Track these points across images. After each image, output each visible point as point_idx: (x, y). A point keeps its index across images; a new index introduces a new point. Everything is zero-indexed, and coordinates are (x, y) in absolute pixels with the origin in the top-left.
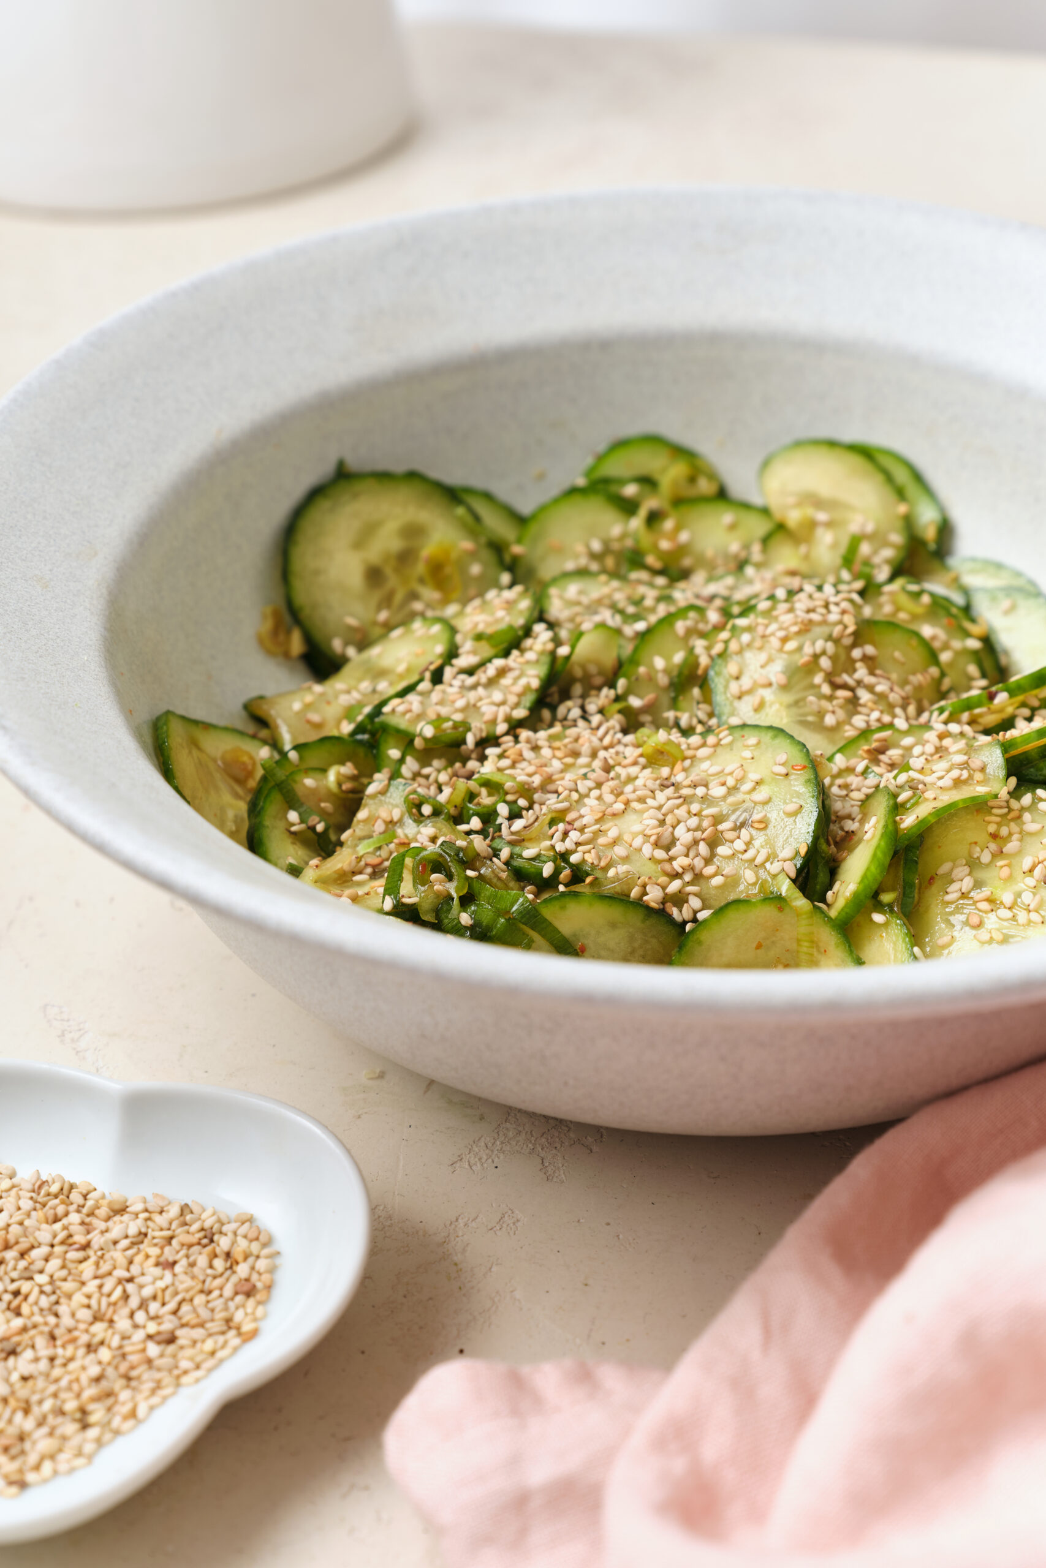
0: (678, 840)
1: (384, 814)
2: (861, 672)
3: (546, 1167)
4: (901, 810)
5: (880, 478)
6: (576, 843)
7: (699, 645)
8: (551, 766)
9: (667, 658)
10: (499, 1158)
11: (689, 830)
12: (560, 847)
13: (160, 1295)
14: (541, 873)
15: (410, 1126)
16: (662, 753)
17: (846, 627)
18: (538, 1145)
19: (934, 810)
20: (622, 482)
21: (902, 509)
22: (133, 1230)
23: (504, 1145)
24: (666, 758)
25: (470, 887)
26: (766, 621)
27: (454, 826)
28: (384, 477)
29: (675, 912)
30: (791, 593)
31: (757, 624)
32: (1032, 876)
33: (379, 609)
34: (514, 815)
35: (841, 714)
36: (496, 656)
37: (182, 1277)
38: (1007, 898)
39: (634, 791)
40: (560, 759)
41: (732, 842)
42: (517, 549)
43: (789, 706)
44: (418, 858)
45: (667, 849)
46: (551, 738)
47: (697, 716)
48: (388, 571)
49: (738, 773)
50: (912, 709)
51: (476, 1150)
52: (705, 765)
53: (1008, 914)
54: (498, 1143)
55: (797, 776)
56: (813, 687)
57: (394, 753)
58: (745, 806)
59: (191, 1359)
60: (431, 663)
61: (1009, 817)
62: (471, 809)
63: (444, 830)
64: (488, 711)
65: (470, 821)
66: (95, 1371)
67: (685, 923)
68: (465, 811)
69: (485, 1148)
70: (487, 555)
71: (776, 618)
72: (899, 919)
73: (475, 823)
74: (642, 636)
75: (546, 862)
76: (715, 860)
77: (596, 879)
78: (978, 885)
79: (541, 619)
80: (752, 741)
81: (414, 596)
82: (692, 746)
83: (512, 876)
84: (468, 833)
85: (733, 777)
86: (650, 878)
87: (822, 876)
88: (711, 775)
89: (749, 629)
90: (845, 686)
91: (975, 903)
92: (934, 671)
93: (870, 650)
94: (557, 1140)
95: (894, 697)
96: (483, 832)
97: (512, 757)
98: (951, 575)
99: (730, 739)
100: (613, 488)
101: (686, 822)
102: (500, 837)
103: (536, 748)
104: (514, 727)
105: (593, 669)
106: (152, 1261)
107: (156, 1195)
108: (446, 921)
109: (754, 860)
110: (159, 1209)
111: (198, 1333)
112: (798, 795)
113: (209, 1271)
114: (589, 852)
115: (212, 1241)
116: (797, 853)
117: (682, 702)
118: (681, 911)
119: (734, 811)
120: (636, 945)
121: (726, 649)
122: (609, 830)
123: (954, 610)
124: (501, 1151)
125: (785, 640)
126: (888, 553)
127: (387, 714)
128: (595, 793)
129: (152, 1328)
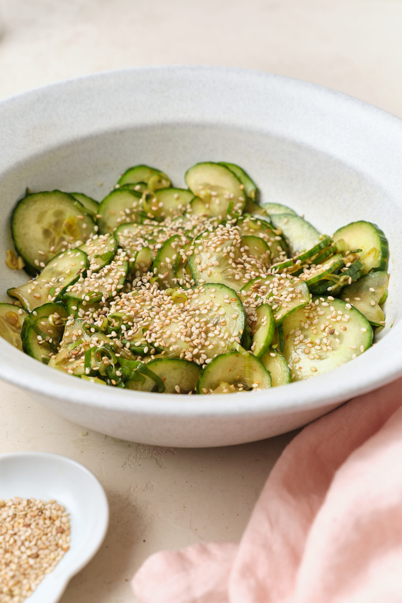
0: (193, 332)
1: (75, 332)
2: (245, 257)
3: (158, 462)
4: (274, 312)
5: (232, 175)
6: (155, 338)
7: (182, 251)
8: (136, 307)
9: (170, 258)
10: (140, 461)
11: (197, 328)
12: (149, 341)
13: (28, 539)
14: (143, 351)
15: (103, 453)
16: (178, 297)
17: (237, 240)
18: (153, 454)
19: (288, 312)
20: (134, 185)
21: (242, 187)
22: (11, 513)
23: (140, 456)
24: (180, 299)
25: (118, 360)
26: (207, 241)
27: (105, 335)
28: (45, 193)
29: (197, 361)
30: (214, 228)
31: (204, 242)
32: (325, 332)
33: (50, 246)
34: (128, 329)
35: (241, 274)
36: (106, 264)
37: (35, 530)
38: (318, 341)
39: (172, 314)
40: (139, 303)
41: (214, 331)
42: (99, 216)
43: (221, 273)
44: (96, 351)
45: (190, 336)
46: (134, 295)
47: (185, 280)
48: (51, 230)
49: (211, 304)
50: (264, 268)
51: (130, 459)
52: (197, 301)
53: (319, 348)
54: (138, 455)
55: (234, 303)
56: (229, 264)
57: (74, 308)
58: (216, 317)
59: (47, 563)
60: (81, 269)
61: (312, 310)
62: (111, 328)
63: (102, 338)
64: (108, 287)
65: (111, 333)
66: (11, 574)
67: (202, 365)
68: (108, 329)
69: (134, 458)
70: (88, 219)
71: (211, 239)
72: (281, 354)
73: (114, 334)
74: (160, 250)
75: (145, 347)
76: (208, 339)
77: (166, 352)
78: (306, 337)
79: (119, 247)
80: (213, 290)
81: (63, 239)
82: (189, 294)
83: (132, 354)
84: (111, 338)
85: (209, 305)
86: (186, 349)
87: (249, 340)
88: (200, 305)
89: (201, 244)
90: (240, 263)
91: (306, 344)
92: (268, 252)
93: (246, 248)
94: (160, 451)
95: (258, 265)
96: (117, 337)
97: (121, 305)
98: (263, 211)
99: (203, 290)
100: (131, 188)
101: (195, 325)
102: (124, 338)
103: (128, 300)
104: (119, 292)
105: (143, 265)
106: (21, 525)
107: (16, 498)
108: (110, 375)
109: (223, 337)
110: (18, 503)
111: (47, 551)
112: (236, 311)
113: (45, 526)
114: (161, 341)
115: (42, 513)
116: (239, 333)
117: (179, 275)
118: (199, 360)
119: (212, 319)
120: (184, 375)
121: (193, 253)
122: (166, 332)
123: (268, 225)
124: (140, 458)
125: (216, 248)
126: (239, 205)
127: (68, 292)
128: (157, 317)
129: (29, 553)
